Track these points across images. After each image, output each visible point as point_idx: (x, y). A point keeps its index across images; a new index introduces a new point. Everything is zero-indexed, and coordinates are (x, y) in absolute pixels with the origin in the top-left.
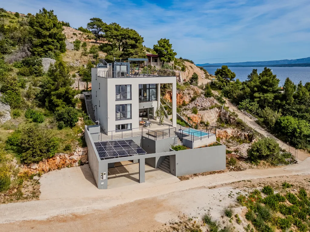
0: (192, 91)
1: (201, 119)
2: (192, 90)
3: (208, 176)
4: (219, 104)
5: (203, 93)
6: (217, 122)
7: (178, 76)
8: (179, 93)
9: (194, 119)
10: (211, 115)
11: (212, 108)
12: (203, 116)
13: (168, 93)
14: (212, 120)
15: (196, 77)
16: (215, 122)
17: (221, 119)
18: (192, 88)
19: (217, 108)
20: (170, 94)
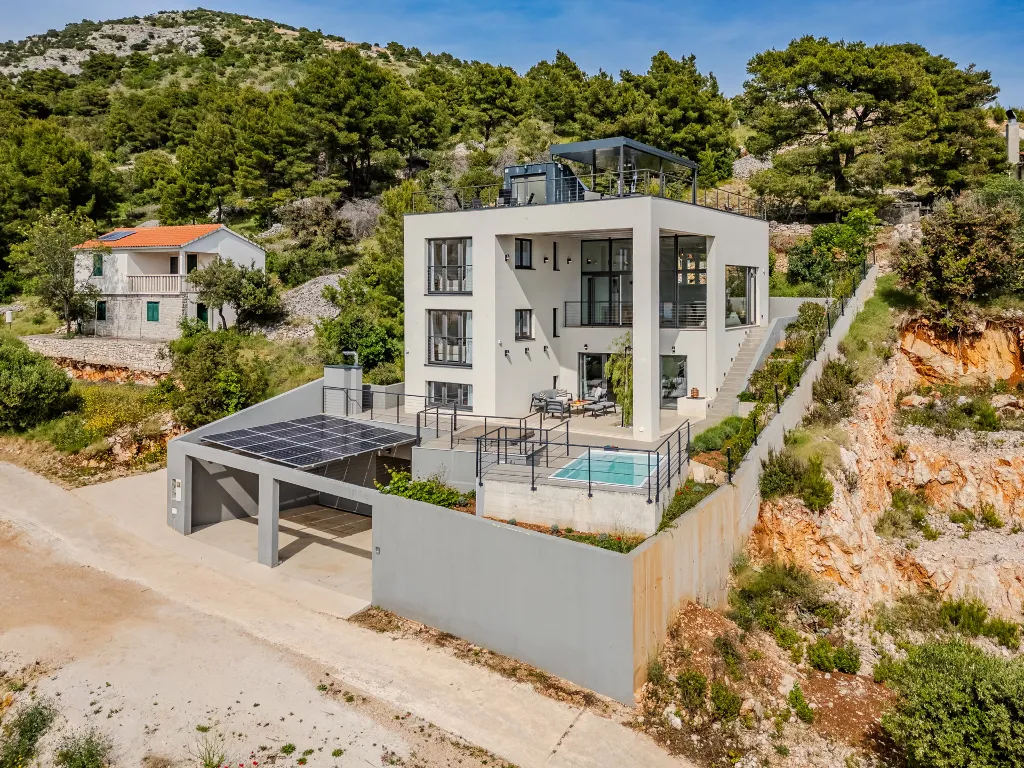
20: (1016, 333)
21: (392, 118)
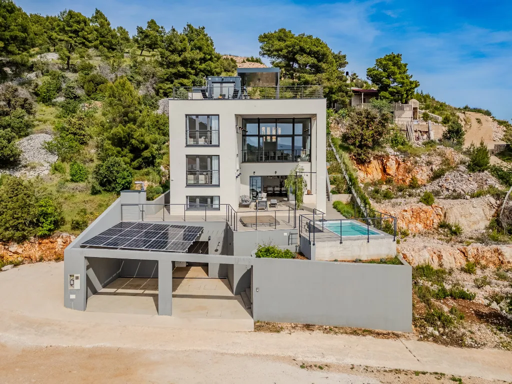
0: (439, 158)
1: (443, 218)
2: (439, 155)
3: (340, 335)
4: (499, 187)
5: (464, 163)
6: (487, 228)
7: (426, 132)
8: (404, 161)
9: (421, 214)
10: (472, 210)
11: (478, 196)
12: (449, 210)
13: (374, 158)
14: (475, 223)
15: (456, 128)
16: (483, 227)
17: (498, 222)
18: (438, 151)
19: (493, 195)
20: (382, 161)
21: (23, 35)
